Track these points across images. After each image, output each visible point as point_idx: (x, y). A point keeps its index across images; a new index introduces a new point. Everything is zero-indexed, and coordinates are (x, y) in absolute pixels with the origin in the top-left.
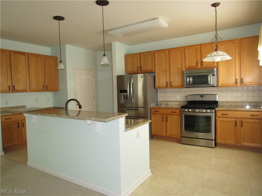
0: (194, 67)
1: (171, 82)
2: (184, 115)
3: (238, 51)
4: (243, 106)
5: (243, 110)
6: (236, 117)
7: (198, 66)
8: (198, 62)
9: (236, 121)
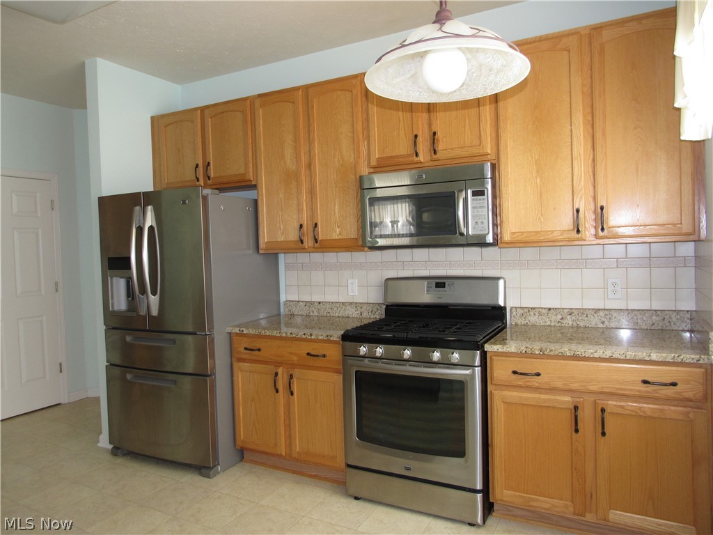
0: (402, 160)
1: (316, 224)
2: (357, 372)
3: (583, 85)
4: (607, 328)
5: (608, 354)
6: (575, 386)
7: (417, 155)
8: (420, 139)
9: (576, 408)
